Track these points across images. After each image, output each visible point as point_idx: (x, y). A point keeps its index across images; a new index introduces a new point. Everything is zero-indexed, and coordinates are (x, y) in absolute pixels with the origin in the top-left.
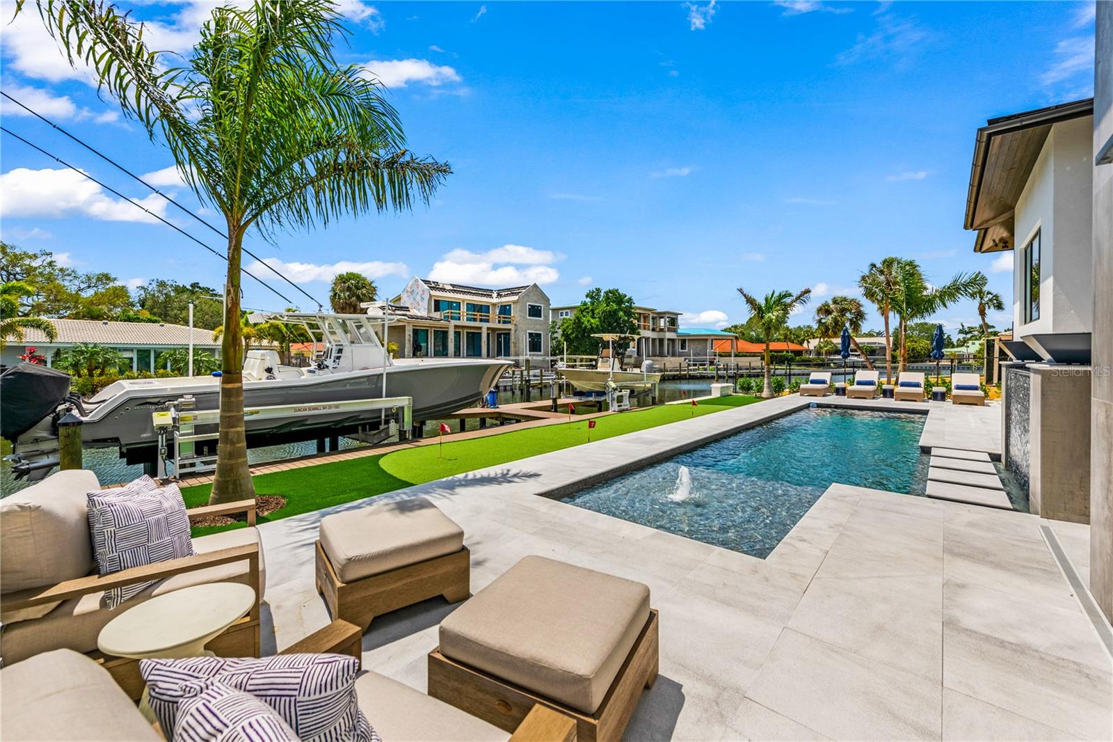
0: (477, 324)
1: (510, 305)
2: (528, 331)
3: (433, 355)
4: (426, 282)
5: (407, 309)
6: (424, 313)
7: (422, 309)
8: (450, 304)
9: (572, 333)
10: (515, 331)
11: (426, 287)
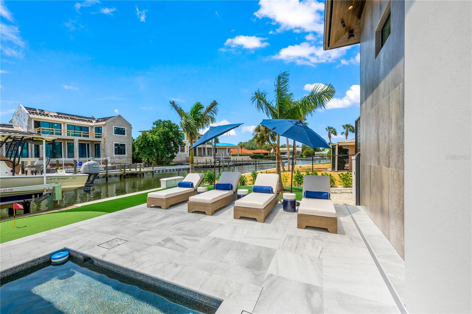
0: (71, 137)
1: (101, 127)
2: (114, 143)
6: (25, 130)
7: (24, 127)
9: (141, 144)
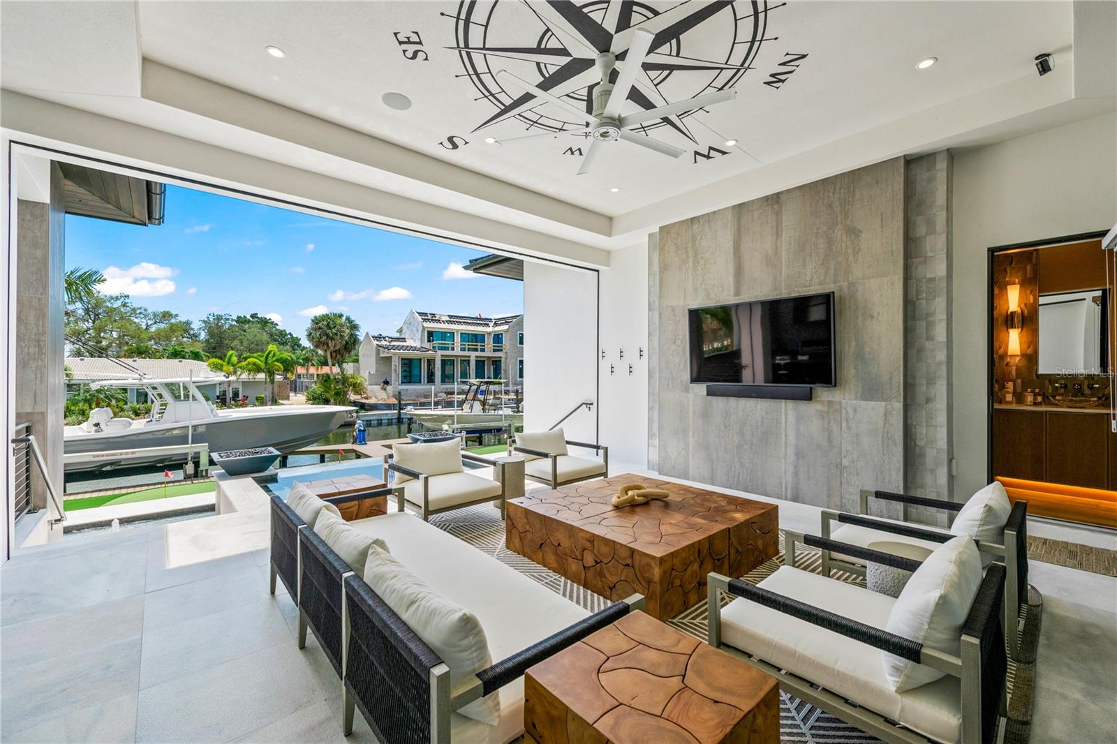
0: (466, 353)
1: (502, 334)
2: (519, 359)
3: (426, 382)
4: (420, 314)
5: (404, 340)
6: (417, 344)
7: (416, 340)
8: (444, 335)
10: (506, 359)
11: (420, 318)
